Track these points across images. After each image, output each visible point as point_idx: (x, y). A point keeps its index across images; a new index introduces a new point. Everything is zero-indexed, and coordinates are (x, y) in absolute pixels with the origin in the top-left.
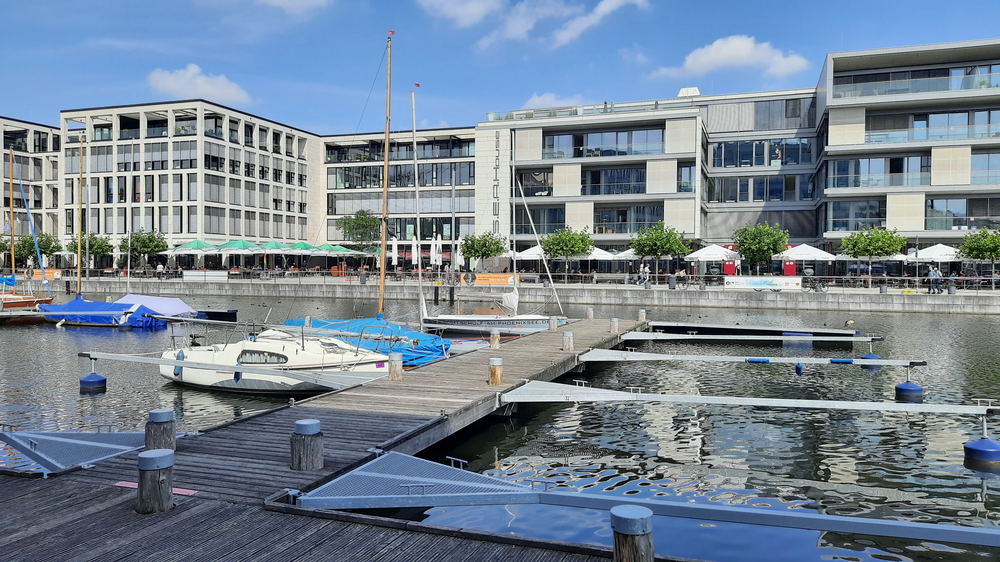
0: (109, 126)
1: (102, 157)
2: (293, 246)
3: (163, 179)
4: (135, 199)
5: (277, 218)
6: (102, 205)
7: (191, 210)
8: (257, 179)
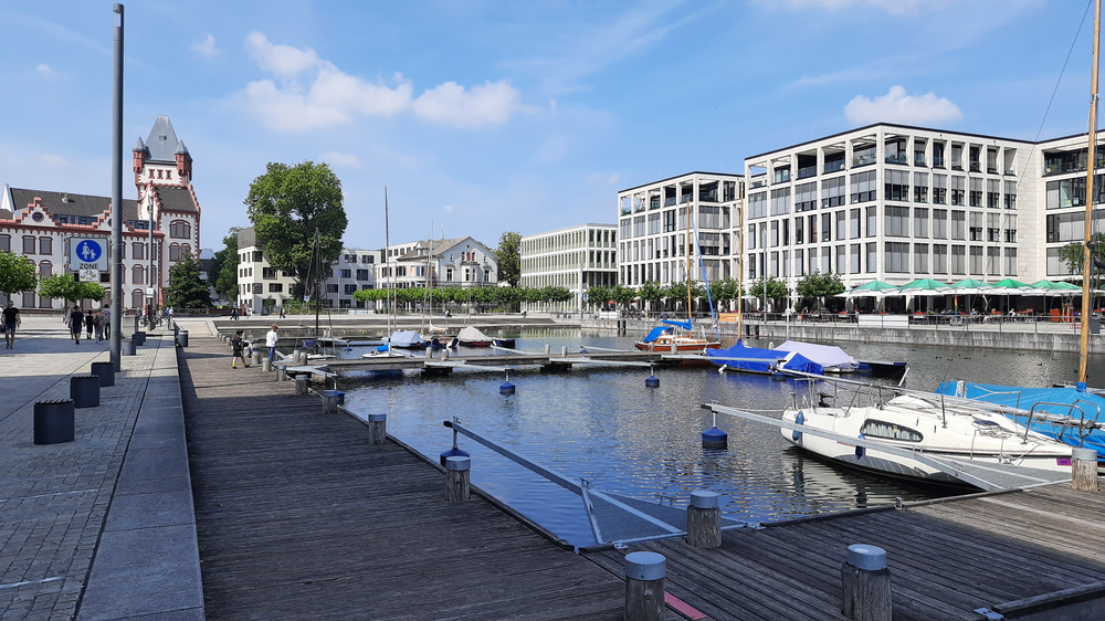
0: (788, 167)
1: (781, 199)
2: (995, 284)
3: (840, 216)
4: (812, 240)
5: (976, 251)
6: (781, 248)
7: (871, 247)
8: (949, 206)
